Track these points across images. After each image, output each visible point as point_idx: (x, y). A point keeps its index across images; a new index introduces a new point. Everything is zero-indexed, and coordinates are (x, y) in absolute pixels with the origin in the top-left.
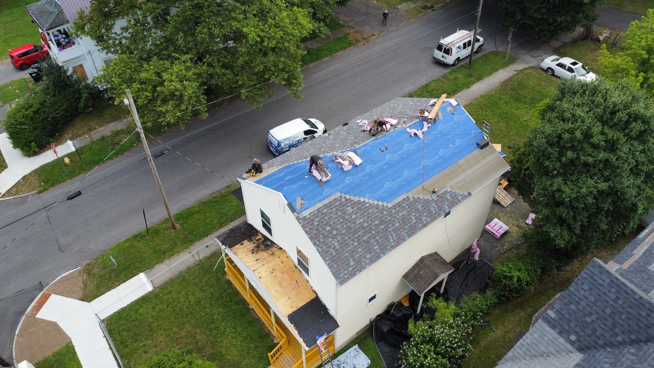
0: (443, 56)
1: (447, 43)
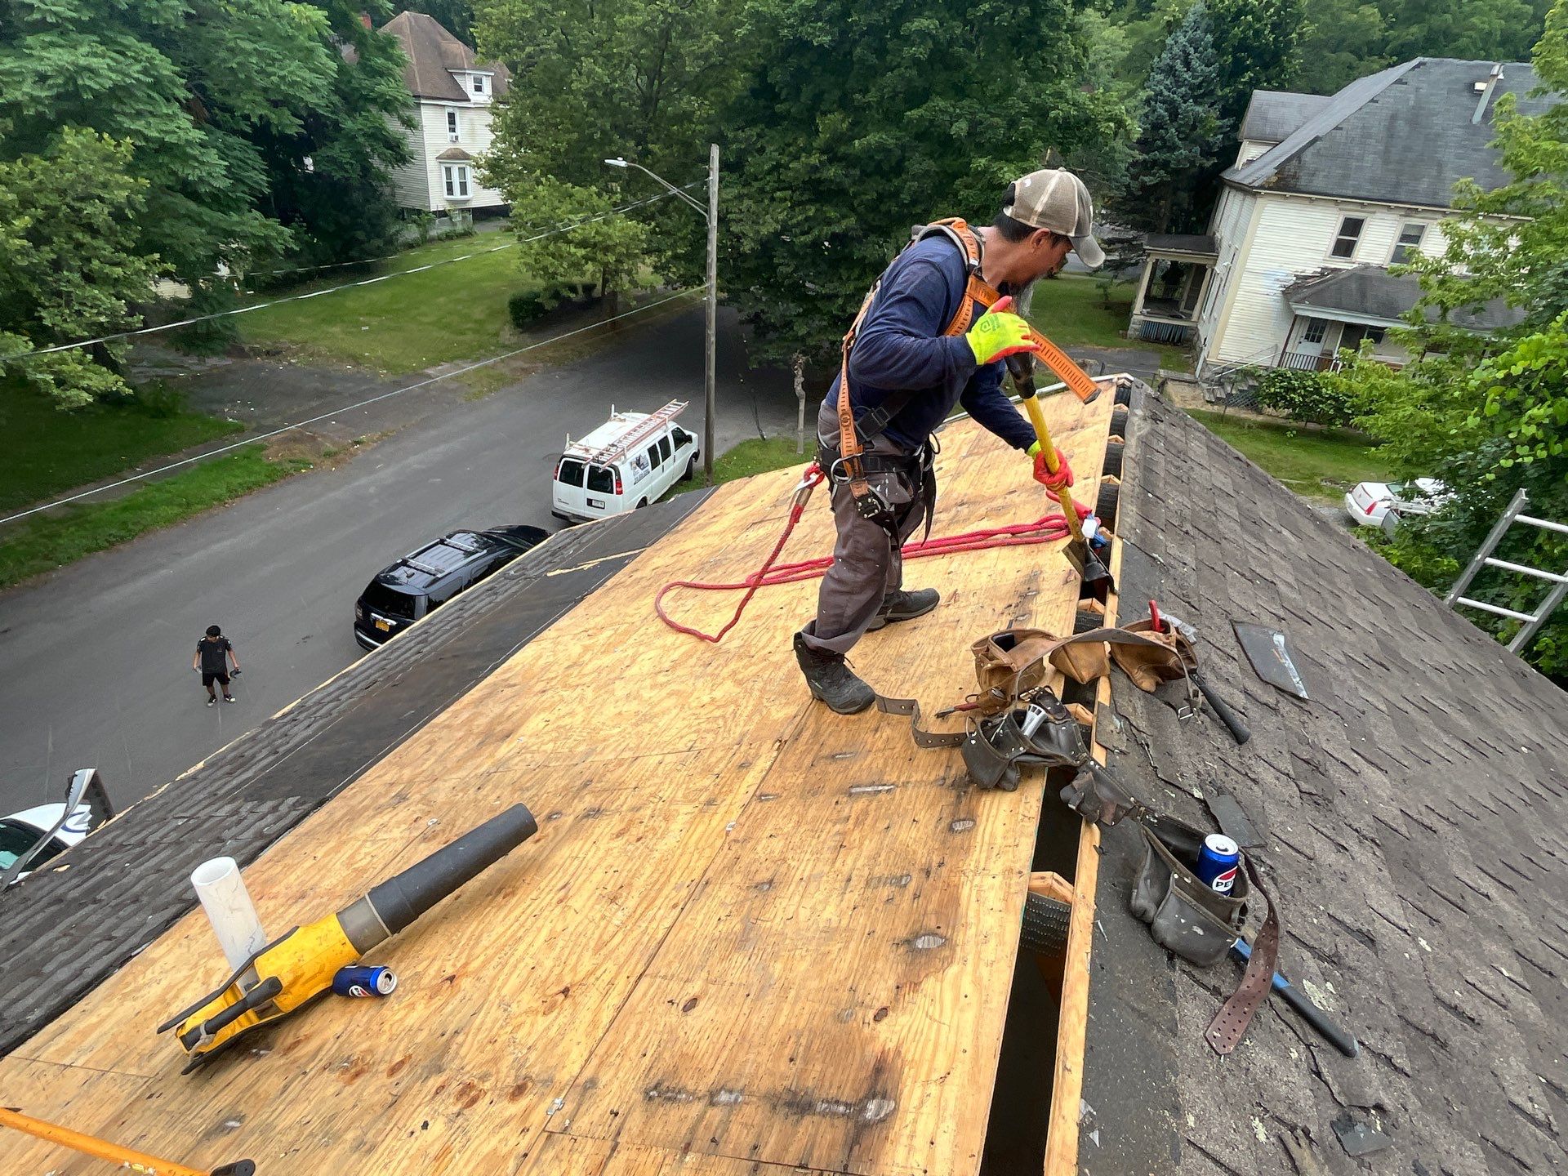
0: (590, 502)
1: (595, 453)
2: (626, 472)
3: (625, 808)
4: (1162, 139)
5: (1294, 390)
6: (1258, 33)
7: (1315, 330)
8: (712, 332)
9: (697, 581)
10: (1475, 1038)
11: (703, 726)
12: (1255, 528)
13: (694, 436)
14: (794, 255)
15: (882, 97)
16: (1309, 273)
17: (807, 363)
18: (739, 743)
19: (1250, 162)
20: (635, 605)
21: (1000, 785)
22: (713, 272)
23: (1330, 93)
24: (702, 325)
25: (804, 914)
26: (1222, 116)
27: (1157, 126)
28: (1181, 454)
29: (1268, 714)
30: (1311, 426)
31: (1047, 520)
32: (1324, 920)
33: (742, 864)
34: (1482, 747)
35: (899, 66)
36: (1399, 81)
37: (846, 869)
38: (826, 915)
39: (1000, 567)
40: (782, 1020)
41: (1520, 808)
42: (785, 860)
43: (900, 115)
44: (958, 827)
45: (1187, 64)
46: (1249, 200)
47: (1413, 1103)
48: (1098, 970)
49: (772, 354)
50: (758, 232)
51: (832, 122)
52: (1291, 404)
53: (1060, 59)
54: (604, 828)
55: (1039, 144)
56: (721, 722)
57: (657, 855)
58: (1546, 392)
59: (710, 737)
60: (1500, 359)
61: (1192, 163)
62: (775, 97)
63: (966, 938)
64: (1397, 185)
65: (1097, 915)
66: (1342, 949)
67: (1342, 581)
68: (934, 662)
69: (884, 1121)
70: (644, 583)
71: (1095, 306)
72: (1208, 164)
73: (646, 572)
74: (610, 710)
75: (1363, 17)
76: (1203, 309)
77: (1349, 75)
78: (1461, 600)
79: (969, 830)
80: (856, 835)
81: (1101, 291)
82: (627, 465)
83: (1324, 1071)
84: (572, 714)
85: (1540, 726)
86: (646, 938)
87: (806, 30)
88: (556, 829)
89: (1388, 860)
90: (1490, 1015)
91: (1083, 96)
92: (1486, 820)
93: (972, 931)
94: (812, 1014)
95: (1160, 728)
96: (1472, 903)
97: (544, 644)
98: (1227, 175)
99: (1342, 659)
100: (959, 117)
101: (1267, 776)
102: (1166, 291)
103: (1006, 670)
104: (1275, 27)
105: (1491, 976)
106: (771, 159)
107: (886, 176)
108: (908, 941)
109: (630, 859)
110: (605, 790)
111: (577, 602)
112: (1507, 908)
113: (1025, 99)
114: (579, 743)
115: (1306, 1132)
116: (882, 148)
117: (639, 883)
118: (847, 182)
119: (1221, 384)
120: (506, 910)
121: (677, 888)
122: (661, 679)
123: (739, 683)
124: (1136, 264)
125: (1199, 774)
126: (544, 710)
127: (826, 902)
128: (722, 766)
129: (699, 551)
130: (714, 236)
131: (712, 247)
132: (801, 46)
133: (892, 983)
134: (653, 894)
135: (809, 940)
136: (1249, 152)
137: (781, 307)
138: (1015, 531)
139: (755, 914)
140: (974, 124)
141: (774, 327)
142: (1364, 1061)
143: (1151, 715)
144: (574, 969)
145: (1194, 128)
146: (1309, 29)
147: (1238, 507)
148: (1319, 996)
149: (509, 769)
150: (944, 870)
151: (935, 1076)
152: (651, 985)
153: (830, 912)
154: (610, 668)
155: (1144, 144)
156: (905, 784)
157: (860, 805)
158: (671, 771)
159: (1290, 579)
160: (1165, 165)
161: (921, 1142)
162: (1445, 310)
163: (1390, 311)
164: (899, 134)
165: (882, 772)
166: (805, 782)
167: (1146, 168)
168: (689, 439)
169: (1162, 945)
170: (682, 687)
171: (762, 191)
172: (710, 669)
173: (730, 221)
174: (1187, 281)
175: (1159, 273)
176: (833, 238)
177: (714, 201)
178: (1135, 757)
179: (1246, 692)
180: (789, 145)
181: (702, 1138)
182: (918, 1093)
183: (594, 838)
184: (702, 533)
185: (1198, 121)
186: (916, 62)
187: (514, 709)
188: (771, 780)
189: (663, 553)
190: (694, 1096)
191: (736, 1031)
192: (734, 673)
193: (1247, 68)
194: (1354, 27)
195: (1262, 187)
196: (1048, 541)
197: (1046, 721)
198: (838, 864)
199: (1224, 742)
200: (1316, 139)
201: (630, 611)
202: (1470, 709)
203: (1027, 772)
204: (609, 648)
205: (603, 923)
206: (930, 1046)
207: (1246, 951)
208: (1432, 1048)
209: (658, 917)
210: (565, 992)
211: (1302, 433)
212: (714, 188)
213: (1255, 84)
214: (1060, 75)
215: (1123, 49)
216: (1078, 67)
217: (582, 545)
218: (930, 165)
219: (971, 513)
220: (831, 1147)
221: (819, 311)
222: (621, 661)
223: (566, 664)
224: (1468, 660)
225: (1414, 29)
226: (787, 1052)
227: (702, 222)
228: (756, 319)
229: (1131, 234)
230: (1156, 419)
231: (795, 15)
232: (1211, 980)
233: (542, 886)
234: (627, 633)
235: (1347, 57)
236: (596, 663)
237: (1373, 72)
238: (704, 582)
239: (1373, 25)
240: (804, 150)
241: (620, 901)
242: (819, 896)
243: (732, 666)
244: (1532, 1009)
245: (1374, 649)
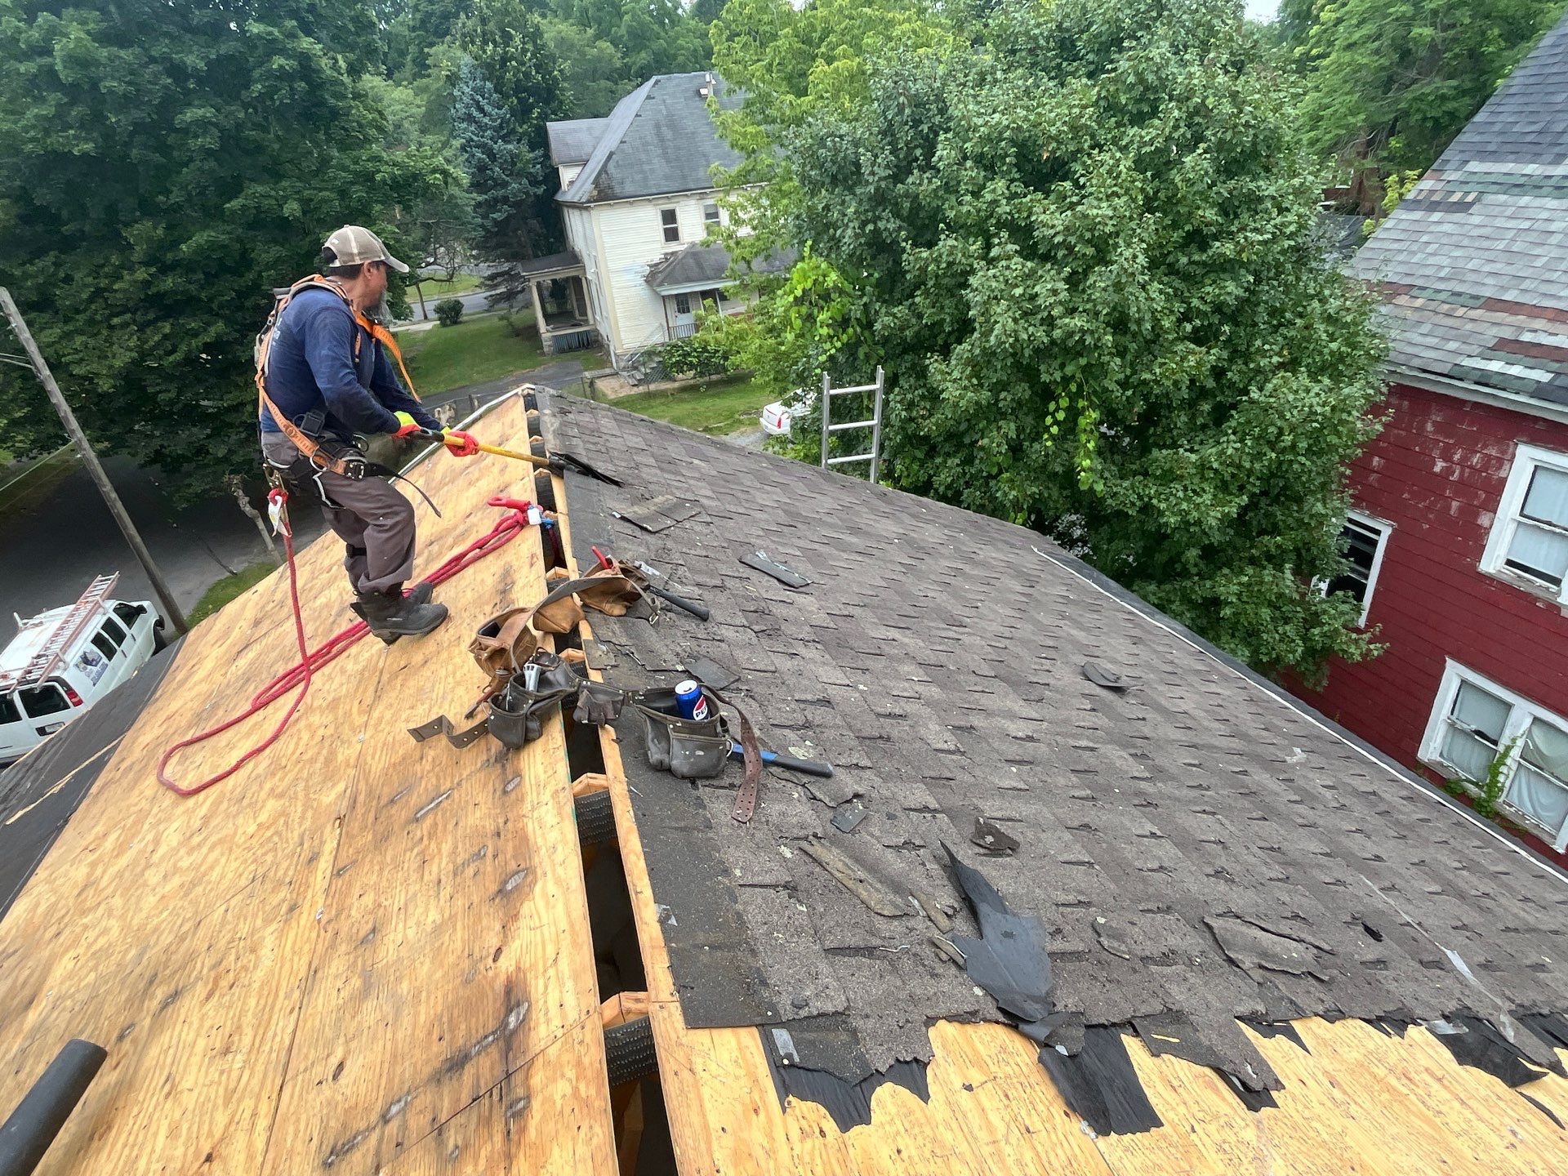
0: (41, 731)
1: (18, 674)
2: (74, 677)
3: (205, 971)
4: (492, 178)
5: (689, 355)
6: (527, 75)
7: (683, 303)
8: (107, 488)
9: (199, 734)
10: (905, 725)
11: (259, 853)
12: (671, 467)
13: (146, 604)
14: (169, 378)
15: (189, 194)
16: (657, 261)
17: (243, 481)
18: (302, 844)
19: (572, 183)
20: (136, 792)
21: (528, 739)
22: (74, 424)
23: (606, 115)
24: (91, 485)
25: (411, 933)
26: (532, 149)
27: (482, 168)
28: (596, 432)
29: (717, 591)
30: (714, 377)
31: (500, 525)
32: (793, 705)
33: (342, 935)
34: (870, 551)
35: (191, 160)
36: (649, 97)
37: (434, 876)
38: (430, 919)
39: (479, 578)
40: (422, 1018)
41: (903, 579)
42: (380, 905)
43: (219, 208)
44: (510, 787)
45: (481, 110)
46: (585, 214)
47: (877, 781)
48: (641, 820)
49: (197, 486)
50: (111, 367)
51: (143, 232)
52: (691, 366)
53: (360, 125)
54: (189, 1005)
55: (378, 207)
56: (276, 839)
57: (256, 986)
58: (822, 302)
59: (269, 858)
60: (787, 288)
61: (527, 193)
62: (56, 220)
63: (541, 860)
64: (684, 177)
65: (628, 784)
66: (810, 717)
67: (748, 480)
68: (450, 680)
69: (523, 1022)
70: (137, 768)
71: (507, 336)
72: (540, 190)
73: (137, 753)
74: (151, 900)
75: (601, 50)
76: (594, 313)
77: (614, 98)
78: (830, 461)
79: (519, 784)
80: (433, 845)
81: (505, 322)
82: (72, 670)
83: (818, 794)
84: (105, 931)
85: (902, 522)
86: (274, 1055)
87: (56, 141)
88: (134, 1041)
89: (827, 649)
90: (911, 708)
91: (399, 155)
92: (883, 594)
93: (543, 851)
94: (445, 996)
95: (638, 637)
96: (886, 649)
97: (36, 891)
98: (559, 197)
99: (761, 533)
100: (286, 198)
101: (728, 633)
102: (559, 306)
103: (500, 652)
104: (538, 67)
105: (907, 685)
106: (86, 286)
107: (237, 271)
108: (500, 891)
109: (230, 1007)
110: (175, 972)
111: (60, 829)
112: (906, 640)
113: (344, 169)
114: (127, 951)
115: (815, 836)
116: (213, 246)
117: (249, 1019)
118: (192, 287)
119: (636, 368)
120: (106, 1151)
121: (287, 996)
122: (196, 840)
123: (281, 796)
124: (523, 290)
125: (678, 654)
126: (67, 950)
127: (427, 910)
128: (291, 873)
129: (190, 705)
130: (53, 386)
131: (58, 397)
132: (59, 159)
133: (498, 927)
134: (266, 1017)
135: (423, 948)
136: (567, 175)
137: (183, 435)
138: (480, 545)
139: (369, 962)
140: (305, 203)
141: (184, 458)
142: (841, 775)
143: (627, 631)
144: (210, 1134)
145: (514, 164)
146: (566, 66)
147: (653, 455)
148: (801, 753)
149: (48, 1030)
150: (509, 824)
151: (550, 962)
152: (294, 1086)
153: (433, 916)
154: (134, 863)
155: (477, 186)
156: (459, 784)
157: (429, 821)
158: (241, 910)
159: (710, 493)
160: (505, 200)
161: (554, 1010)
162: (748, 263)
163: (718, 274)
164: (229, 228)
165: (438, 787)
166: (374, 835)
167: (490, 206)
168: (141, 610)
169: (684, 777)
170: (224, 832)
171: (91, 322)
172: (246, 802)
173: (68, 364)
174: (571, 292)
175: (546, 293)
176: (207, 347)
177: (32, 348)
178: (625, 664)
179: (698, 585)
180: (103, 266)
181: (388, 1149)
182: (541, 982)
183: (182, 1018)
184: (188, 685)
185: (514, 158)
186: (209, 153)
187: (27, 972)
188: (343, 854)
189: (148, 728)
190: (370, 1129)
191: (388, 1056)
192: (272, 789)
193: (532, 107)
194: (599, 59)
195: (589, 201)
196: (509, 540)
197: (542, 674)
198: (426, 878)
199: (691, 625)
200: (611, 154)
201: (134, 799)
202: (855, 530)
203: (544, 718)
204: (121, 849)
205: (224, 1077)
206: (540, 947)
207: (740, 749)
208: (880, 743)
209: (279, 1032)
210: (209, 1158)
211: (710, 385)
212: (25, 335)
213: (544, 117)
214: (367, 140)
215: (419, 106)
216: (381, 129)
217: (40, 772)
218: (276, 251)
219: (441, 547)
220: (492, 1068)
221: (231, 425)
222: (143, 851)
223: (76, 892)
224: (847, 498)
225: (643, 54)
226: (435, 1037)
227: (28, 376)
228: (158, 457)
229: (506, 267)
230: (564, 412)
231: (34, 127)
232: (726, 781)
233: (141, 1099)
234: (139, 822)
235: (603, 83)
236: (112, 871)
237: (629, 93)
238: (207, 730)
239: (612, 56)
240: (122, 267)
241: (234, 1048)
242: (420, 910)
243: (268, 786)
244: (934, 691)
245: (783, 518)
